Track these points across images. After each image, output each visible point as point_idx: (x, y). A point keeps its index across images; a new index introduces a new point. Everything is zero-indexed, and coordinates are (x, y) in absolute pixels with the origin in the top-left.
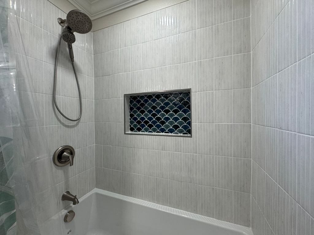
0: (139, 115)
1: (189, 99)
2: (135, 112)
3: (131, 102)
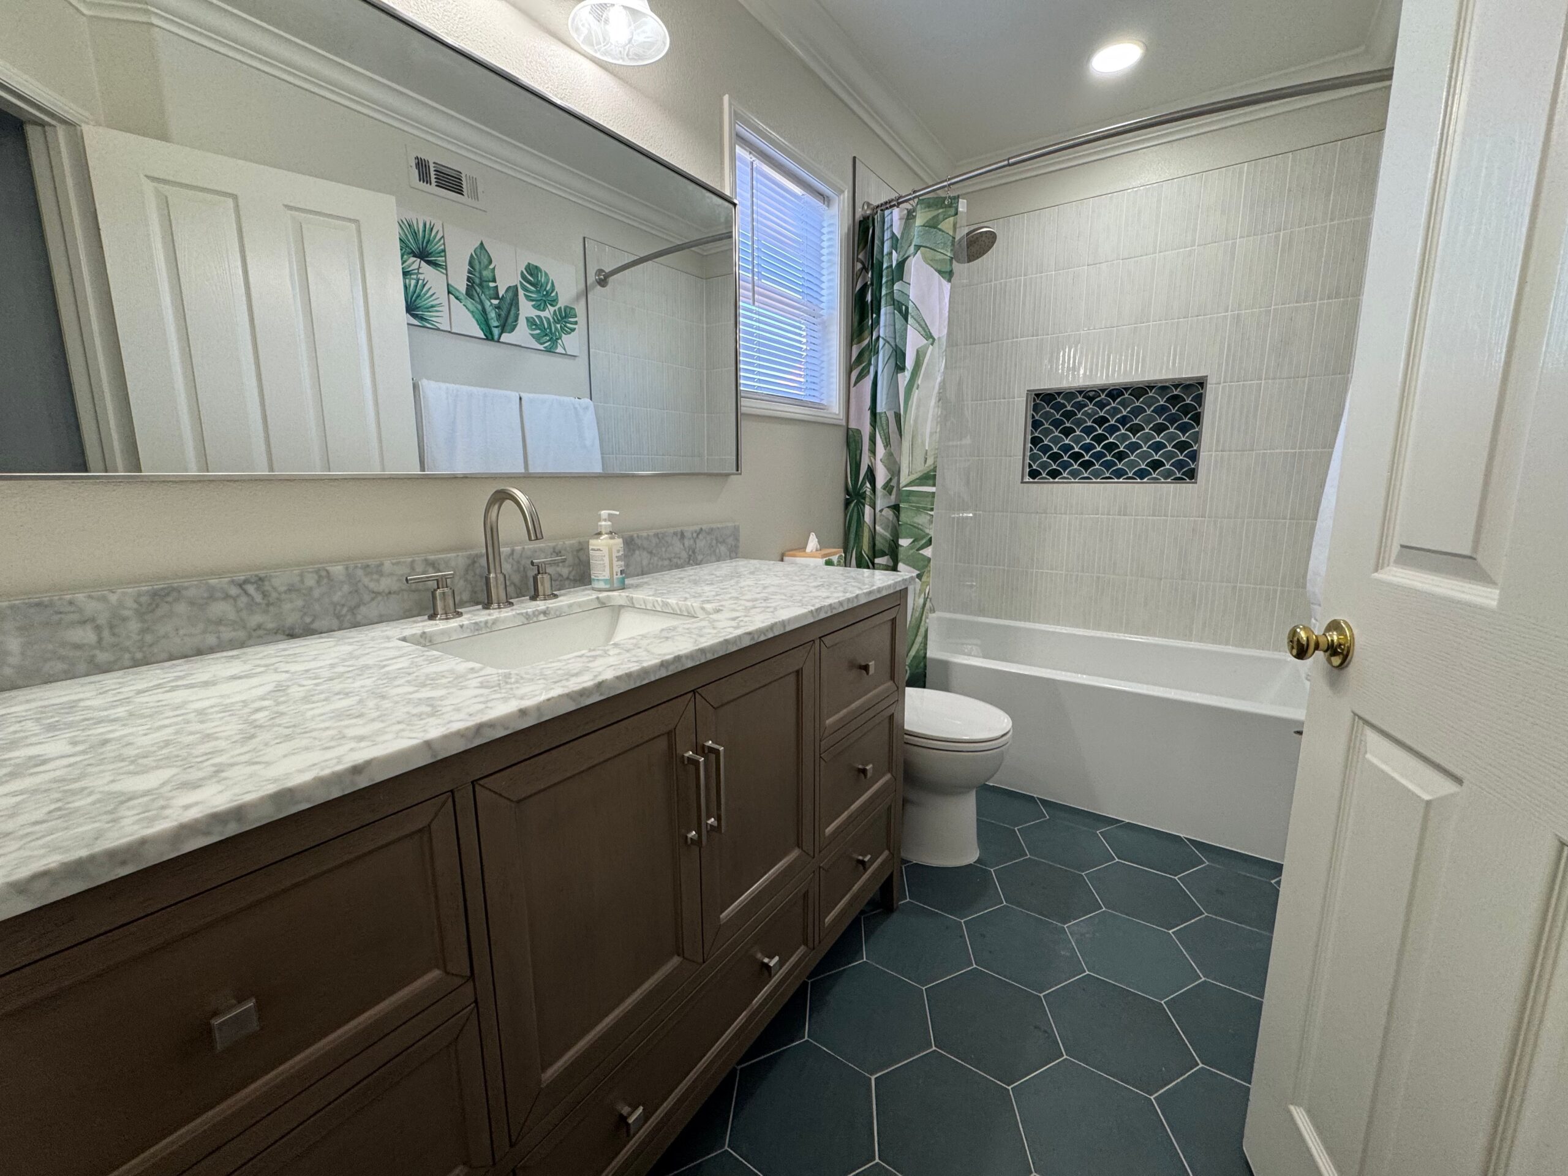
0: (1056, 441)
1: (1199, 399)
2: (1047, 432)
3: (1036, 408)
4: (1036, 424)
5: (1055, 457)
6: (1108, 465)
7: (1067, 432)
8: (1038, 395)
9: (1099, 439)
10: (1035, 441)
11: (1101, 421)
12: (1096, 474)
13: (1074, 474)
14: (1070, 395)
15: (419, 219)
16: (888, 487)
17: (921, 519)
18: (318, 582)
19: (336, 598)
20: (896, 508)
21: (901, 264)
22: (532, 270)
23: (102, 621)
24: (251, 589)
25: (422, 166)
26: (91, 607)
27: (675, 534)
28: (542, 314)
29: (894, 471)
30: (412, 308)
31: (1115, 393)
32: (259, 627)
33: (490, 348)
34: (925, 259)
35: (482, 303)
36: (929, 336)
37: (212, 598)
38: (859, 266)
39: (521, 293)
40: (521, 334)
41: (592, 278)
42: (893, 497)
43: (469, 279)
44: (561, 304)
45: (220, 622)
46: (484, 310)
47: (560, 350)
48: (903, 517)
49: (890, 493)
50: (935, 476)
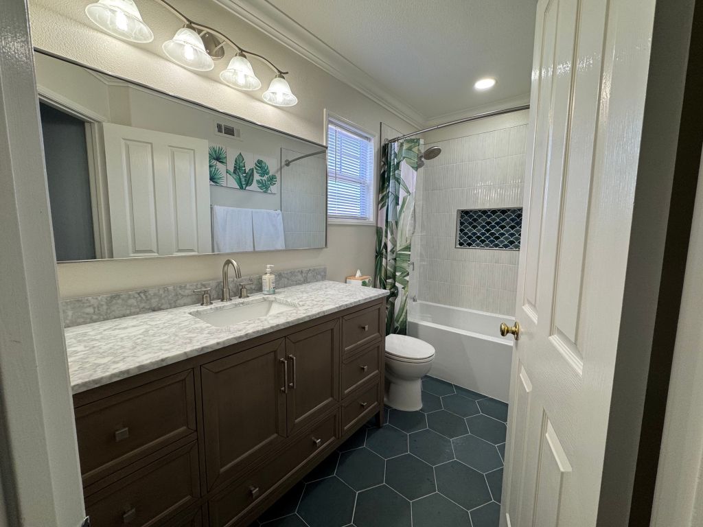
0: (470, 230)
2: (466, 227)
3: (462, 217)
4: (462, 224)
5: (470, 237)
6: (492, 242)
7: (475, 227)
8: (462, 211)
9: (488, 231)
10: (461, 230)
11: (488, 223)
12: (487, 245)
13: (478, 245)
14: (475, 212)
15: (217, 146)
16: (392, 251)
17: (405, 265)
18: (164, 292)
19: (170, 297)
20: (395, 259)
21: (398, 164)
22: (260, 162)
23: (95, 306)
24: (142, 295)
25: (219, 127)
26: (93, 301)
27: (299, 271)
28: (263, 178)
29: (395, 245)
30: (212, 179)
31: (494, 212)
32: (143, 308)
33: (242, 192)
34: (407, 162)
35: (239, 175)
36: (408, 192)
37: (129, 298)
38: (382, 163)
39: (255, 170)
40: (254, 186)
41: (283, 164)
42: (394, 255)
43: (235, 167)
44: (270, 174)
45: (131, 306)
46: (240, 179)
47: (269, 192)
48: (398, 264)
49: (393, 253)
50: (410, 248)
